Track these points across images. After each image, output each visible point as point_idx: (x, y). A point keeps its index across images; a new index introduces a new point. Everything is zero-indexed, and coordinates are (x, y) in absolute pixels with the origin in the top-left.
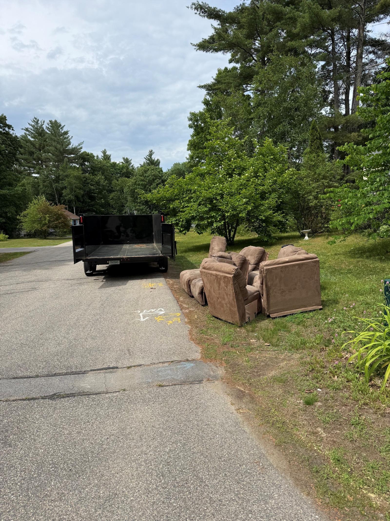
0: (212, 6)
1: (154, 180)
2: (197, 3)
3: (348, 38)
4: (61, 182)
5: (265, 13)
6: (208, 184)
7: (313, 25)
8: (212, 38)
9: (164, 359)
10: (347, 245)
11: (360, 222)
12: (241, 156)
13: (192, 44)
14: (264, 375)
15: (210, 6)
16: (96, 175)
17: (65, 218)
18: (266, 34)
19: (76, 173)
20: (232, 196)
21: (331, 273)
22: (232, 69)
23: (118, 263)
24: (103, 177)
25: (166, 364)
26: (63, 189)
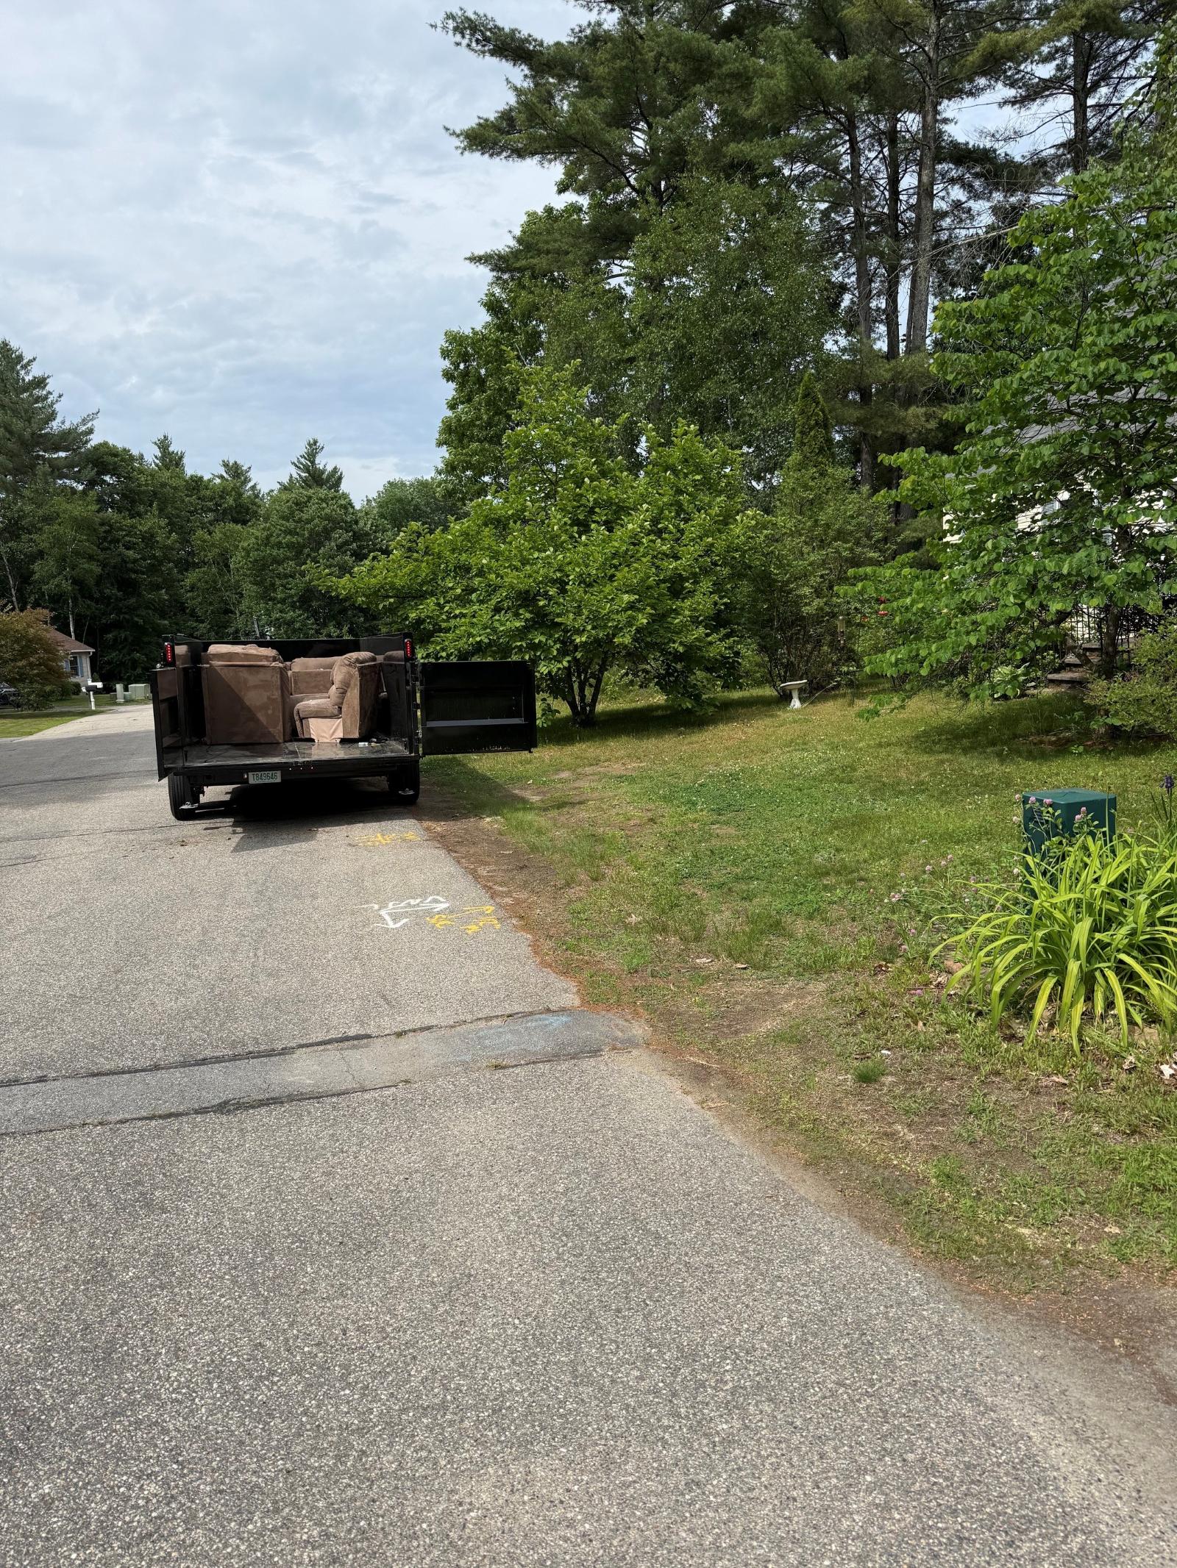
0: (506, 24)
1: (327, 533)
2: (460, 13)
3: (892, 136)
4: (25, 537)
5: (660, 55)
6: (521, 552)
7: (798, 100)
8: (507, 116)
9: (487, 1012)
10: (906, 721)
11: (945, 656)
12: (611, 470)
13: (447, 129)
14: (746, 1031)
15: (500, 23)
16: (139, 515)
17: (50, 649)
18: (665, 113)
19: (77, 509)
20: (590, 585)
21: (873, 792)
22: (566, 210)
23: (277, 778)
24: (163, 522)
25: (495, 1022)
26: (33, 558)
